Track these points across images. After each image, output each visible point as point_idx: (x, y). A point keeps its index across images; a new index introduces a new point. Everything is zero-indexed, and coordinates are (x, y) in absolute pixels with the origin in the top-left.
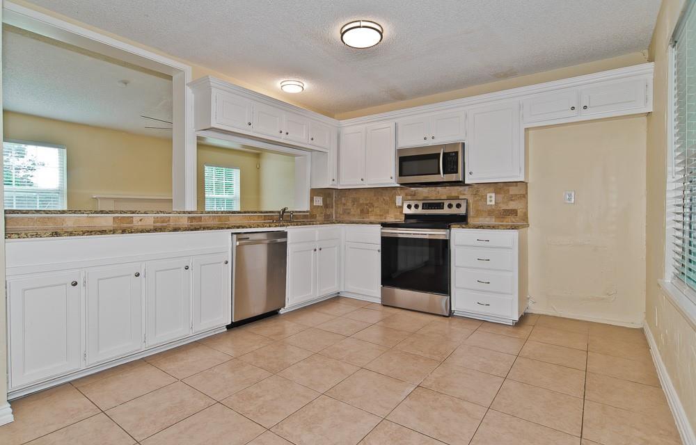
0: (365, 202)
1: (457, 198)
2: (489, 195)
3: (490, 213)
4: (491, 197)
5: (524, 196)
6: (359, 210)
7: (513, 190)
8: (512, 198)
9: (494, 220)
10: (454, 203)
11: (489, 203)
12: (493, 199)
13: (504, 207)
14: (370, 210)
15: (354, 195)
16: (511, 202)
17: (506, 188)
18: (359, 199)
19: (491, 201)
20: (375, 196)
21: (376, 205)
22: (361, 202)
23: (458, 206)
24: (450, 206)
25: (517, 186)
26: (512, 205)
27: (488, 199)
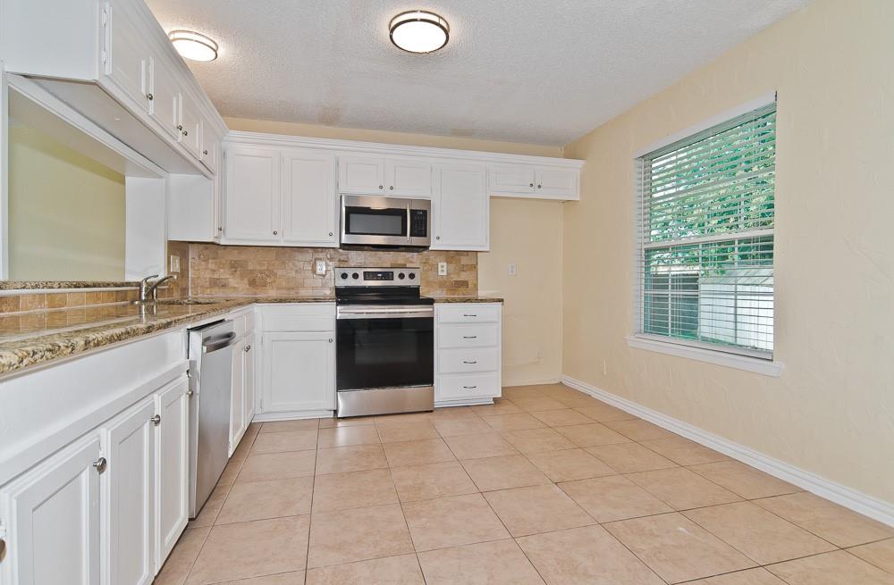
0: (258, 268)
1: (404, 267)
2: (440, 264)
3: (442, 285)
4: (442, 266)
5: (474, 267)
6: (246, 281)
7: (465, 260)
8: (463, 269)
9: (445, 292)
10: (406, 272)
11: (440, 273)
12: (445, 269)
13: (455, 278)
14: (268, 280)
15: (235, 256)
16: (463, 273)
17: (458, 257)
18: (246, 262)
19: (443, 271)
20: (276, 259)
21: (280, 273)
22: (251, 267)
23: (412, 276)
24: (401, 276)
25: (467, 255)
26: (463, 276)
27: (440, 269)
